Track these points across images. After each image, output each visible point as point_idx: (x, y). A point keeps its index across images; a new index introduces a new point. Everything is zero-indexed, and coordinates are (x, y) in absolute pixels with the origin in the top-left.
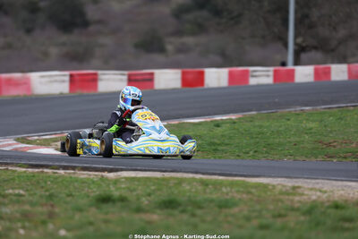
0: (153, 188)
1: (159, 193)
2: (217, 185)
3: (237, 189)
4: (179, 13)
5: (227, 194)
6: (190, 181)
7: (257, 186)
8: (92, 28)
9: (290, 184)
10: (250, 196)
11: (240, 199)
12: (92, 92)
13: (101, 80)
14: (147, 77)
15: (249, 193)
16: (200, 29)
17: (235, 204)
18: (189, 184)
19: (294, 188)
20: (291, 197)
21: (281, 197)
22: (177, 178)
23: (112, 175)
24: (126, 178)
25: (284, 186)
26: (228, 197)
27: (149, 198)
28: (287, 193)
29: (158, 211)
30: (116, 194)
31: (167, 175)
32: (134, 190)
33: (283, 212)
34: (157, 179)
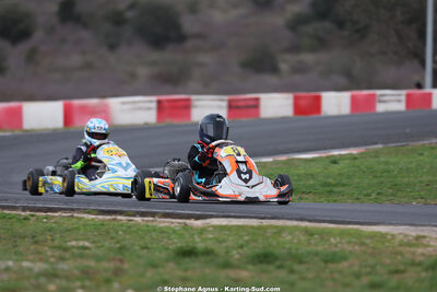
0: (246, 238)
1: (253, 244)
2: (324, 235)
3: (347, 239)
4: (296, 24)
5: (336, 246)
6: (292, 230)
7: (373, 236)
8: (189, 44)
9: (414, 234)
10: (363, 248)
11: (350, 252)
12: (184, 122)
13: (196, 107)
14: (251, 103)
15: (362, 244)
16: (321, 44)
17: (344, 258)
18: (290, 234)
19: (418, 238)
20: (413, 249)
21: (402, 249)
22: (276, 227)
23: (199, 223)
24: (215, 227)
25: (406, 235)
26: (338, 249)
27: (240, 251)
28: (409, 244)
29: (250, 267)
30: (200, 246)
31: (266, 222)
32: (224, 241)
33: (402, 267)
34: (252, 227)
